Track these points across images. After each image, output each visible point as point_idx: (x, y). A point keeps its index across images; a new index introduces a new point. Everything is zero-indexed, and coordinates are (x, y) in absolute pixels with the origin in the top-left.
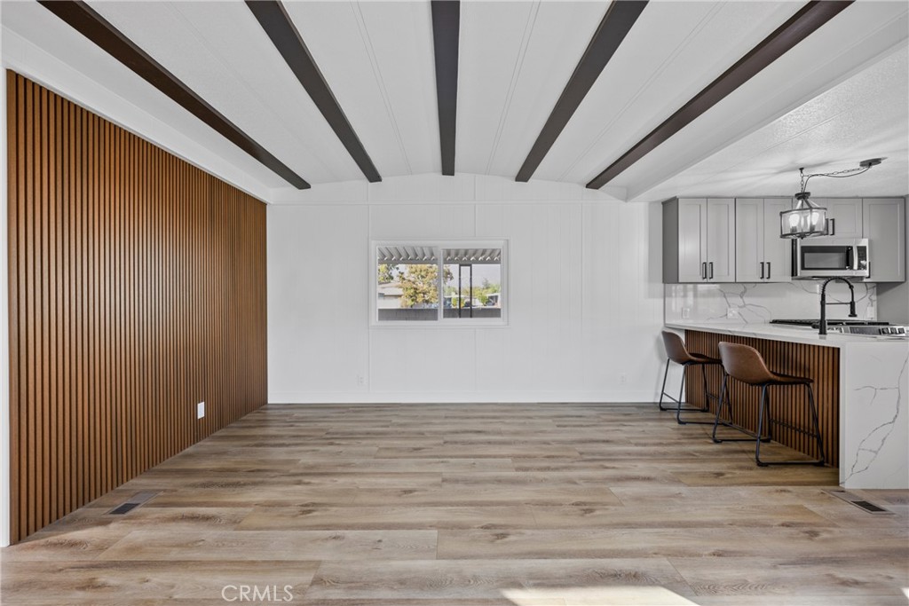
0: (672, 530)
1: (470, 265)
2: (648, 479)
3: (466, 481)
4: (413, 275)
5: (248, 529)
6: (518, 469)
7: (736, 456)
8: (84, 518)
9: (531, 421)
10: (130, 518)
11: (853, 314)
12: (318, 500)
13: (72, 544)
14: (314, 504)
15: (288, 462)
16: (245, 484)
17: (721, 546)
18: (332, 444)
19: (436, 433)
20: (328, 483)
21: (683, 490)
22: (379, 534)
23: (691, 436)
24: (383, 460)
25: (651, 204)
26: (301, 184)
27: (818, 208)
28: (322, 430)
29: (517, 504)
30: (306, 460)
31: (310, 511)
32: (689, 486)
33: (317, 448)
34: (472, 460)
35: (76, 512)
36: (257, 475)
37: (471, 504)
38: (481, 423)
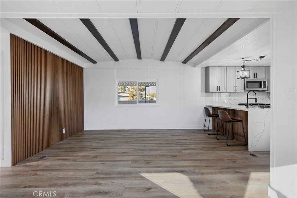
0: (196, 161)
1: (149, 87)
2: (194, 149)
3: (142, 150)
4: (132, 90)
5: (78, 162)
6: (157, 147)
7: (222, 143)
8: (31, 160)
9: (164, 134)
10: (45, 159)
11: (256, 102)
12: (98, 155)
13: (29, 166)
14: (97, 156)
15: (90, 145)
16: (77, 151)
17: (208, 165)
18: (103, 141)
19: (135, 137)
20: (101, 151)
21: (203, 152)
22: (115, 163)
23: (211, 138)
24: (118, 145)
25: (202, 68)
26: (94, 62)
27: (247, 70)
28: (100, 137)
29: (155, 155)
30: (95, 145)
31: (96, 158)
32: (205, 151)
33: (98, 142)
34: (144, 145)
35: (29, 158)
36: (81, 149)
37: (142, 155)
38: (149, 135)
